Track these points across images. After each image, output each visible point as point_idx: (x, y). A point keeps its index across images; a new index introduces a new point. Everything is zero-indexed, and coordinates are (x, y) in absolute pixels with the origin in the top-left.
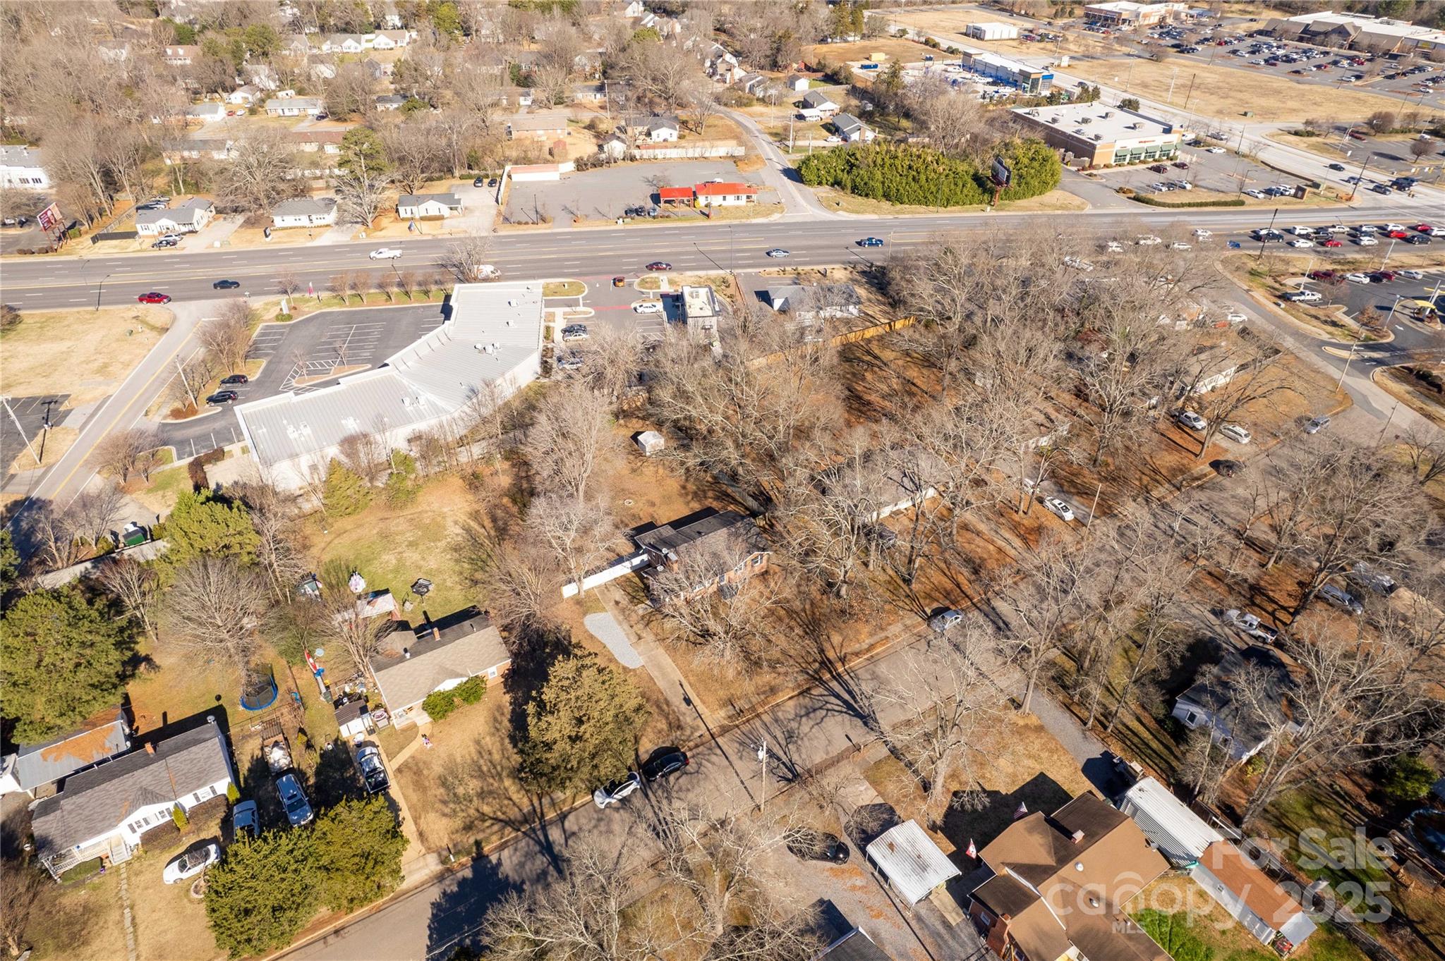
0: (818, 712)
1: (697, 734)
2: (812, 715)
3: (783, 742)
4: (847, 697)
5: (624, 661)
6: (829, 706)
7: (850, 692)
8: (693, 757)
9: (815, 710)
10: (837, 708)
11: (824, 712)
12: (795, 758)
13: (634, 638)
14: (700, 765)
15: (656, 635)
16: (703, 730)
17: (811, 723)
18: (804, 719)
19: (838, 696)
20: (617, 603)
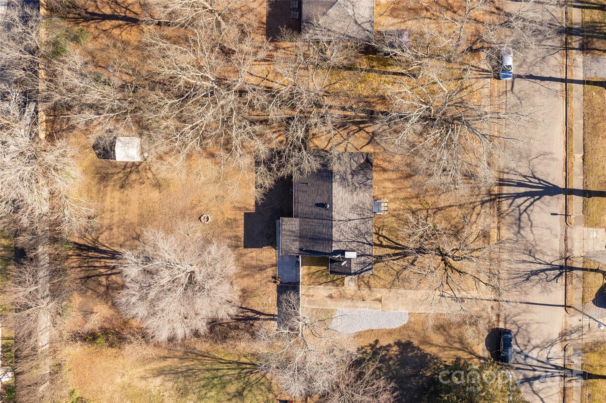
0: (522, 219)
1: (489, 310)
2: (522, 225)
3: (531, 259)
4: (522, 190)
5: (397, 324)
6: (523, 208)
7: (520, 185)
8: (505, 323)
9: (519, 219)
10: (527, 203)
11: (525, 215)
12: (548, 259)
13: (378, 305)
14: (514, 323)
15: (384, 286)
16: (490, 304)
17: (528, 229)
18: (522, 232)
19: (518, 195)
20: (331, 297)
